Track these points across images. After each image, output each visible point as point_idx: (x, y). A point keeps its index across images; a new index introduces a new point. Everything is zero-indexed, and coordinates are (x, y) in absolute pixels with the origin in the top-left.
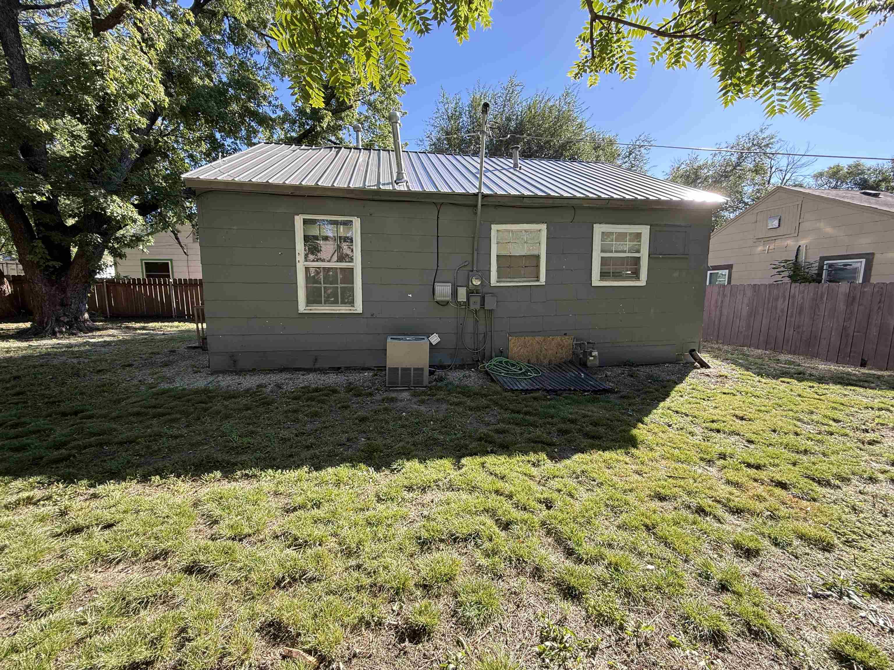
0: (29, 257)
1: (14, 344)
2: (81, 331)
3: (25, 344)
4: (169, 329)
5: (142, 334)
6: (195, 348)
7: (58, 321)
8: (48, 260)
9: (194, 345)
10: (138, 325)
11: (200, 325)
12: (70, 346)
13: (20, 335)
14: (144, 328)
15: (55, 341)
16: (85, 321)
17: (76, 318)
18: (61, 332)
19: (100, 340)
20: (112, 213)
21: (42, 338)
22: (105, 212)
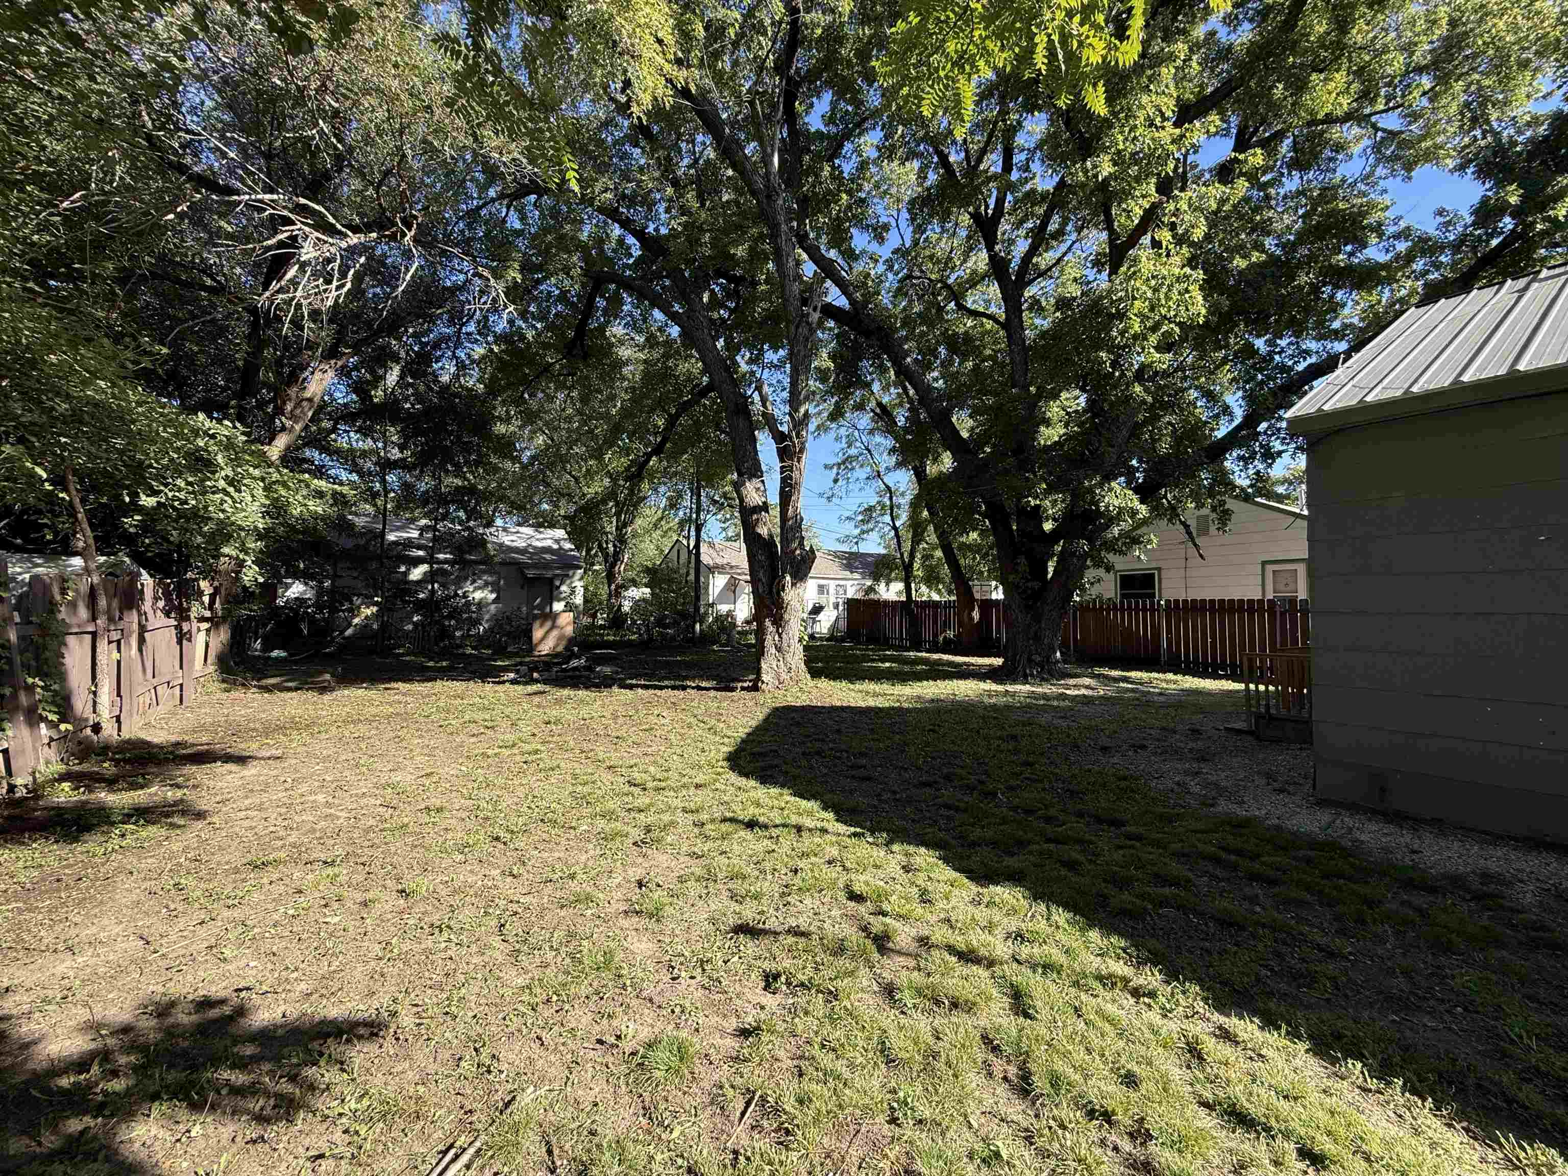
0: (1011, 578)
1: (989, 686)
2: (1053, 676)
3: (1000, 688)
4: (1164, 685)
5: (1128, 690)
6: (1239, 732)
7: (1030, 660)
8: (1028, 581)
9: (1237, 726)
10: (1115, 673)
11: (1252, 686)
12: (1045, 697)
13: (992, 674)
14: (1126, 680)
15: (1028, 687)
16: (1058, 662)
17: (1048, 657)
18: (1032, 675)
19: (1076, 692)
20: (1107, 507)
21: (1014, 681)
22: (1098, 507)
